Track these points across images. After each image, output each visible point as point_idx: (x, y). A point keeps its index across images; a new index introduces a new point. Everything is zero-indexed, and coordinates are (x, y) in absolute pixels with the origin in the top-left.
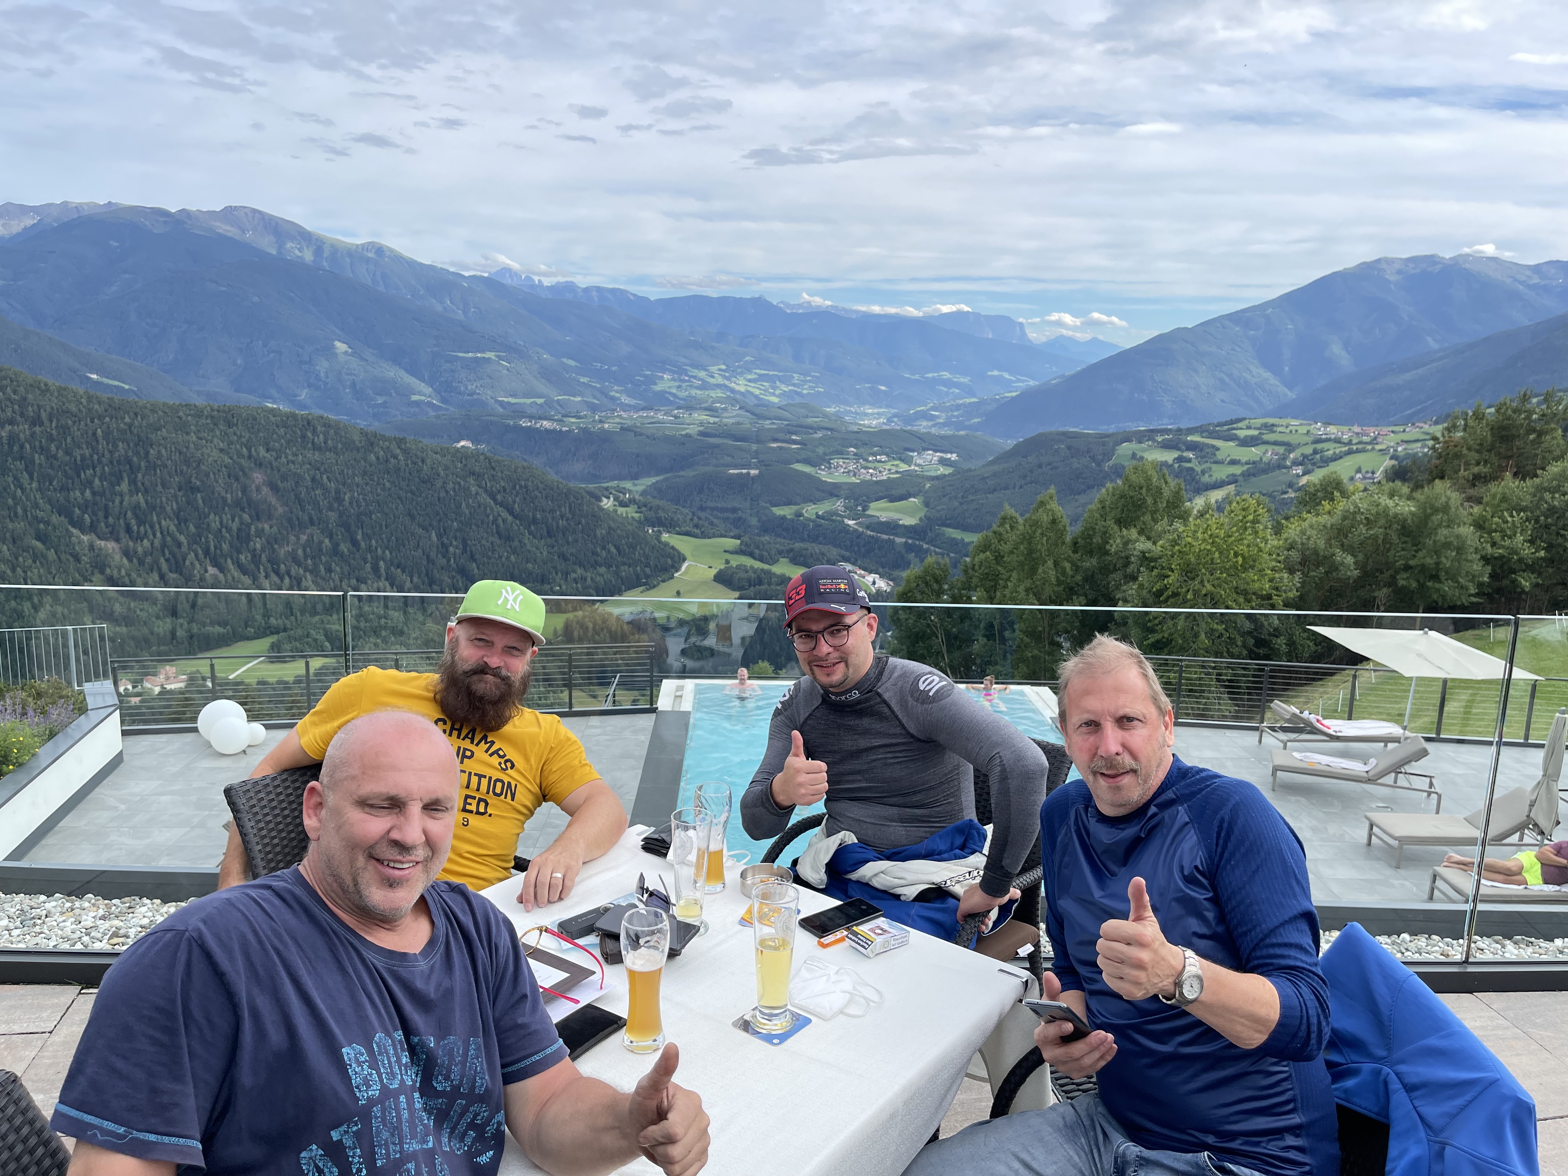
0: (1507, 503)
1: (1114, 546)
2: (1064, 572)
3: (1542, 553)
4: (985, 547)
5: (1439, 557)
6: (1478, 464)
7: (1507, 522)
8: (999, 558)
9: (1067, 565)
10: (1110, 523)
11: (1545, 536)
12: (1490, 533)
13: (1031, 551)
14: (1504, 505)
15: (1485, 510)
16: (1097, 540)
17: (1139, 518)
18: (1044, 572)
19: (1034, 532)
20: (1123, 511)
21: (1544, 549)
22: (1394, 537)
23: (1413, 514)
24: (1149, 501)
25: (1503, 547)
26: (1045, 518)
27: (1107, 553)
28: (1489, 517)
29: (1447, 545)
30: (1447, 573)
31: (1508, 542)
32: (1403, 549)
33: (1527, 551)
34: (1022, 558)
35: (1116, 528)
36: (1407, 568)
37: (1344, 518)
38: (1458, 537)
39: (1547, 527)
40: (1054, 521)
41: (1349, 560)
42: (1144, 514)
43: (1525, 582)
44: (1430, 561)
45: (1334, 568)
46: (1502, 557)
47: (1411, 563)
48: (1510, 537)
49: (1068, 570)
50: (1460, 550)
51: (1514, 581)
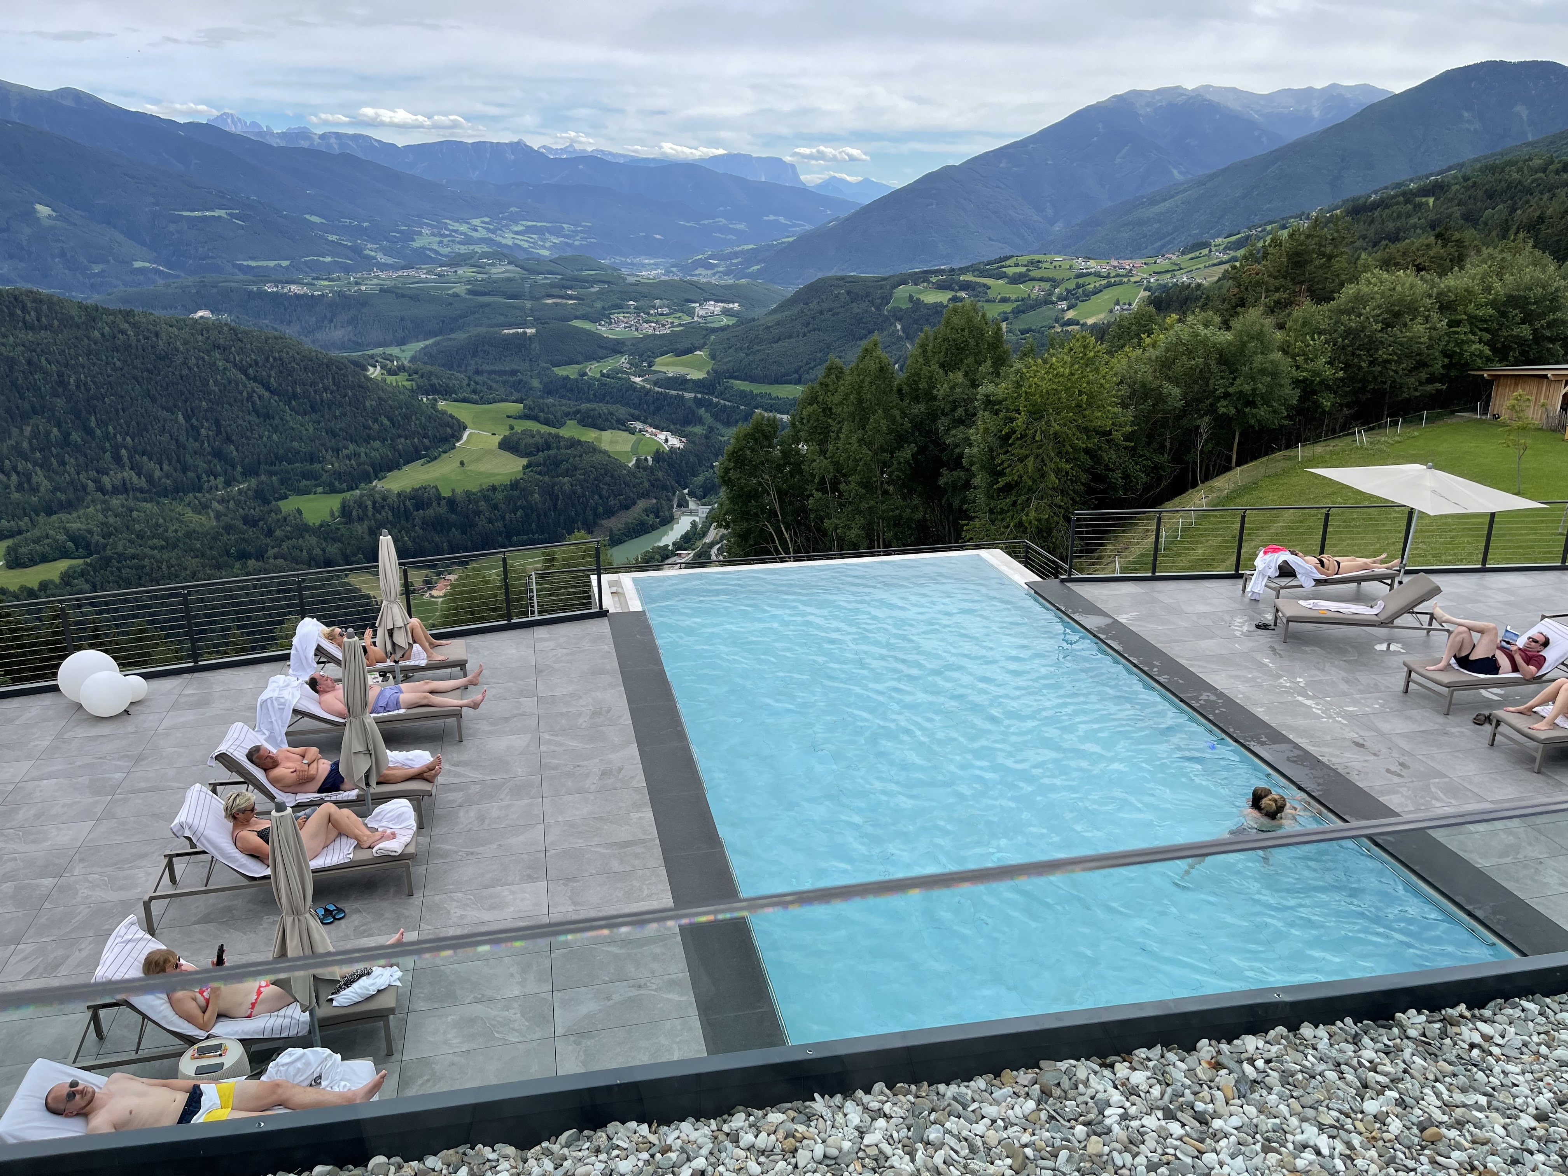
0: (1309, 328)
1: (942, 390)
2: (894, 421)
3: (1341, 374)
4: (812, 399)
5: (1255, 384)
6: (1277, 290)
7: (1308, 346)
8: (827, 411)
9: (896, 412)
10: (935, 367)
11: (1342, 357)
12: (1293, 357)
13: (860, 401)
14: (1306, 330)
15: (1288, 335)
16: (923, 385)
17: (962, 360)
18: (875, 420)
19: (862, 381)
20: (946, 355)
21: (1342, 369)
22: (1214, 366)
23: (1230, 343)
24: (972, 343)
25: (1306, 370)
26: (873, 366)
27: (935, 398)
28: (1292, 341)
29: (1263, 371)
30: (1262, 398)
31: (1311, 365)
32: (1222, 378)
33: (1329, 372)
34: (853, 408)
35: (941, 371)
36: (1226, 395)
37: (1168, 350)
38: (1272, 362)
39: (1343, 348)
40: (882, 369)
41: (1176, 391)
42: (967, 356)
43: (1327, 402)
44: (1247, 388)
45: (1160, 398)
46: (1305, 379)
47: (1230, 390)
48: (1312, 360)
49: (898, 417)
50: (1274, 375)
51: (1315, 403)
